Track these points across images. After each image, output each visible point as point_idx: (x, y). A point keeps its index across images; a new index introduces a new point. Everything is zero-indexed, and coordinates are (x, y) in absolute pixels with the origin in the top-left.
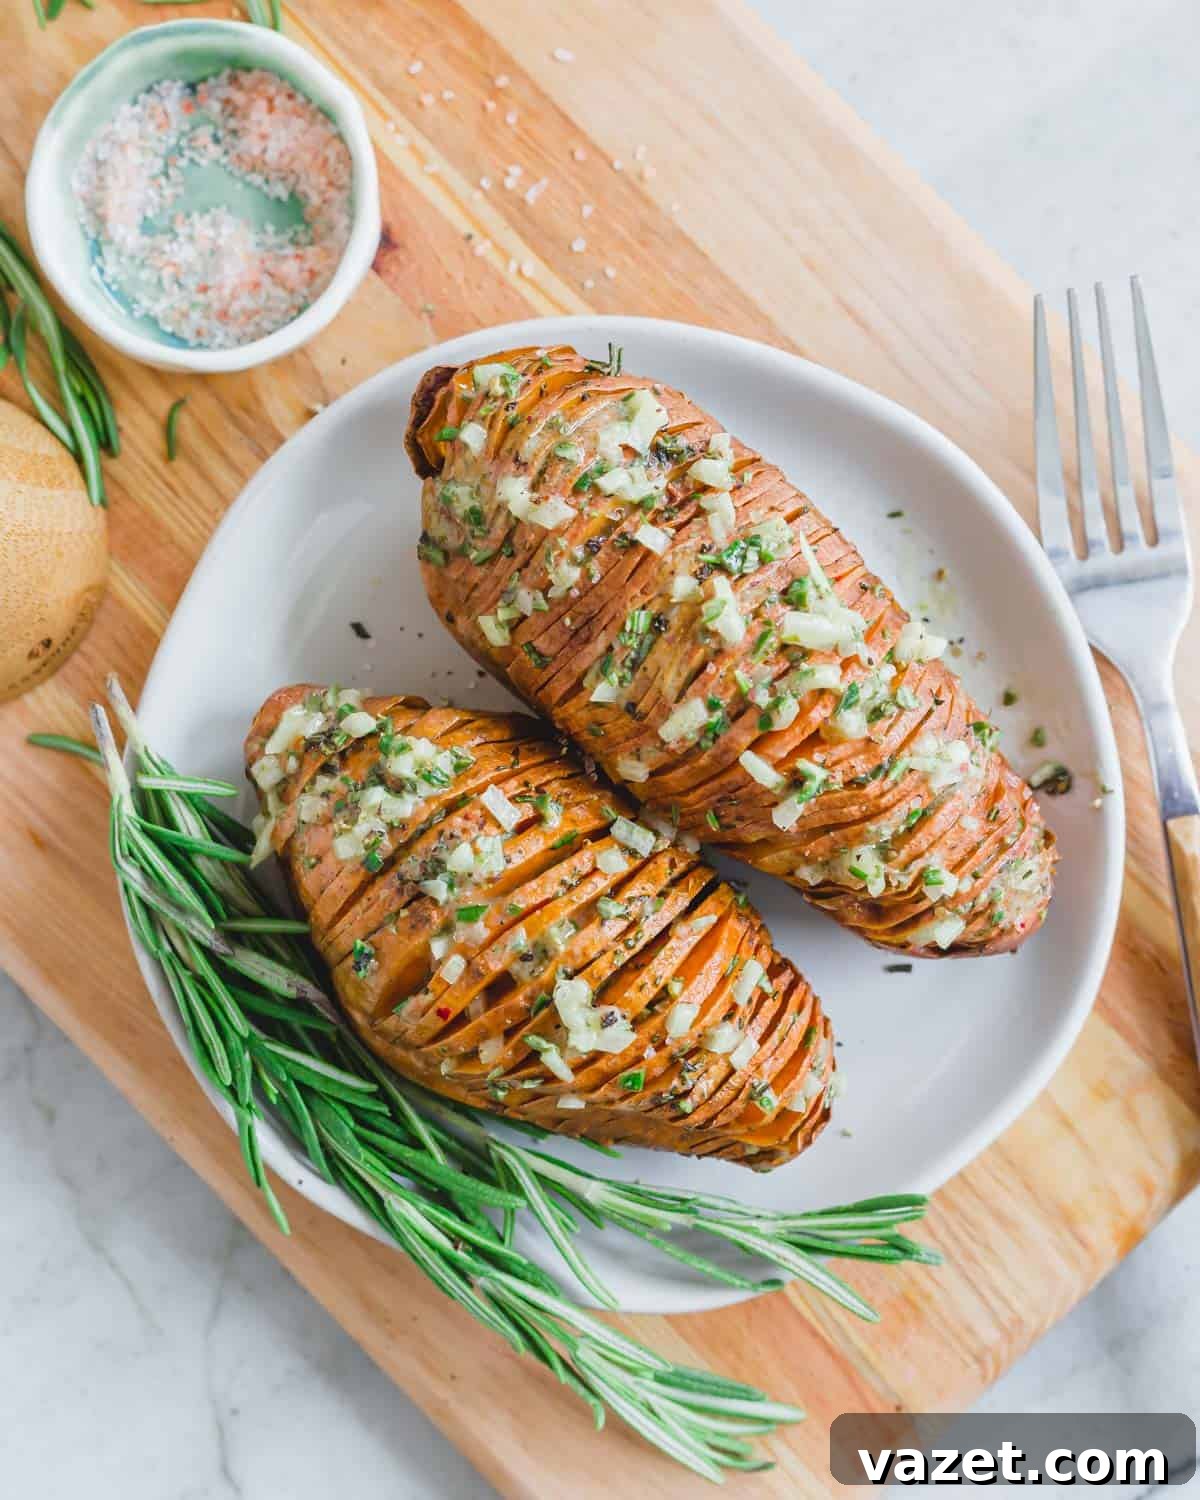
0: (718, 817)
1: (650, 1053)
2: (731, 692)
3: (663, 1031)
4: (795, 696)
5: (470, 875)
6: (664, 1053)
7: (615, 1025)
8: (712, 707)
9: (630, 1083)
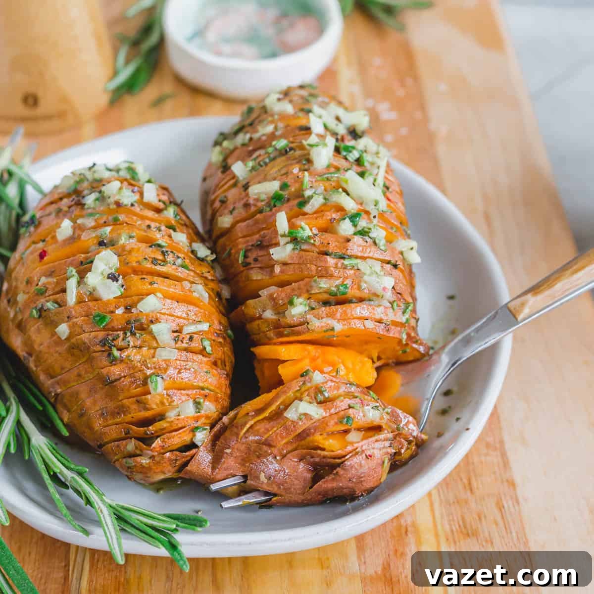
0: (245, 257)
1: (120, 311)
2: (297, 185)
3: (134, 305)
4: (325, 199)
5: (109, 197)
6: (126, 315)
7: (115, 282)
8: (284, 187)
9: (98, 318)
